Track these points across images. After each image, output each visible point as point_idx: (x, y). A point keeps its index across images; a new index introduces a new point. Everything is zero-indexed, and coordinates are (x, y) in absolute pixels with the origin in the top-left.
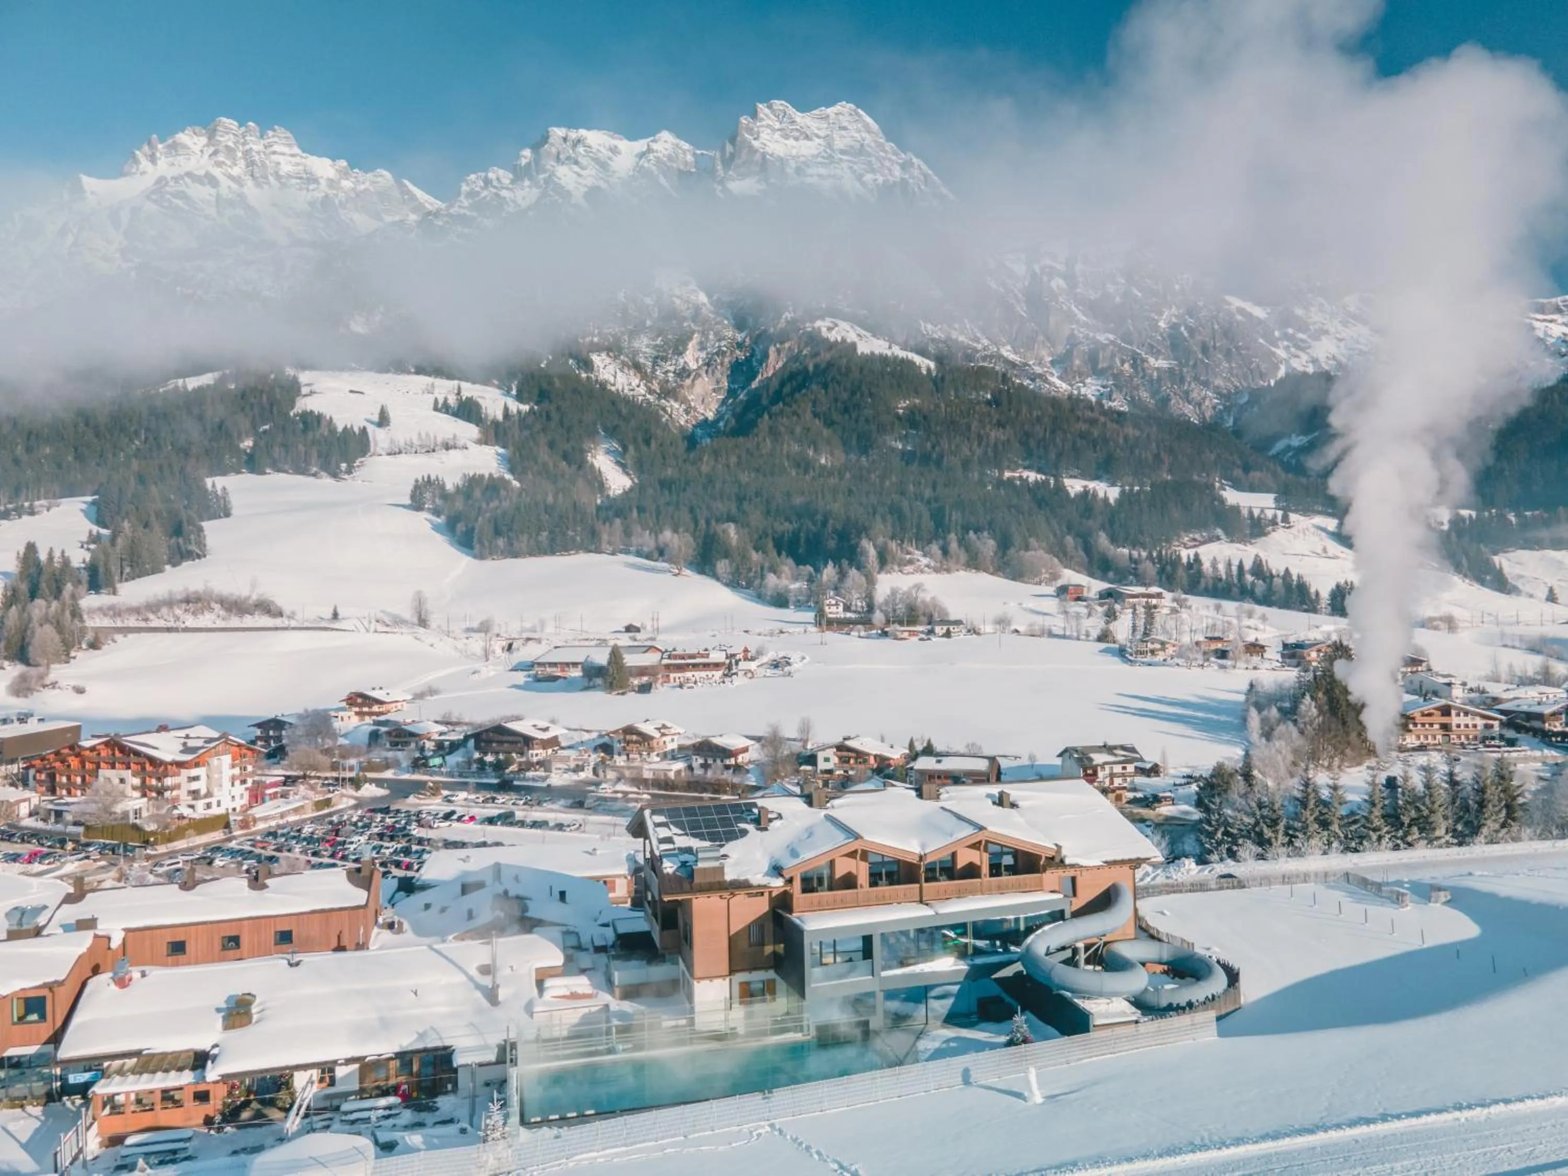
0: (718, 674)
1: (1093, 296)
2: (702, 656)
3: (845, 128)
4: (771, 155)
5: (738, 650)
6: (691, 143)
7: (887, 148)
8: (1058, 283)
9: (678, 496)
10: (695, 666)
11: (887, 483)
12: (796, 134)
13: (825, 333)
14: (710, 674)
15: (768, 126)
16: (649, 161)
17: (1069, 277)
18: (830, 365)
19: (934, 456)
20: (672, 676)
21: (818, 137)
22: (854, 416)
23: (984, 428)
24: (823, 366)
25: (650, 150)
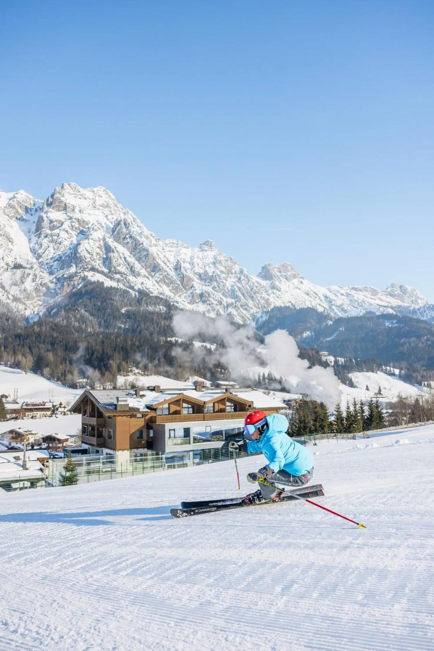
0: (49, 413)
1: (201, 271)
2: (42, 405)
3: (101, 196)
4: (69, 204)
5: (57, 403)
6: (33, 196)
7: (119, 206)
8: (187, 265)
9: (24, 341)
10: (38, 410)
11: (119, 340)
12: (80, 197)
13: (90, 278)
14: (45, 413)
15: (68, 192)
16: (14, 201)
17: (192, 264)
18: (92, 290)
19: (138, 330)
20: (27, 414)
21: (89, 199)
22: (103, 312)
23: (159, 319)
24: (89, 291)
25: (14, 197)
